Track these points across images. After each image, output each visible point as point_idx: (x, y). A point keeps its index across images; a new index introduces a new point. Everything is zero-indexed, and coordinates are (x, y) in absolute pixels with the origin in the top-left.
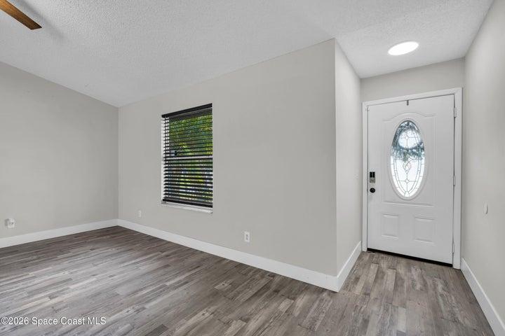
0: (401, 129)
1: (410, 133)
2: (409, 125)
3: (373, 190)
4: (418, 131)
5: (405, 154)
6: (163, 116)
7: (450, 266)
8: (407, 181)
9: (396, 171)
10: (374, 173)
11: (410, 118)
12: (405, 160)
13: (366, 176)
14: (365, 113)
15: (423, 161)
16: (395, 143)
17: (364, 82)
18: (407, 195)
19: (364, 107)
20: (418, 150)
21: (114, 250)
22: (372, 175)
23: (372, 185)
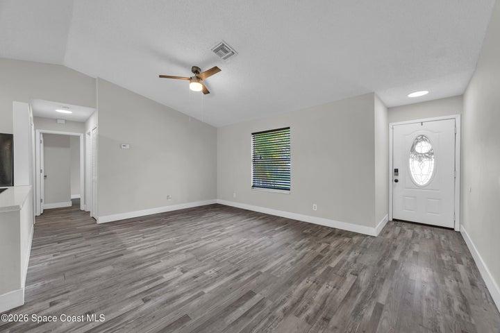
0: (417, 141)
1: (423, 143)
2: (423, 138)
3: (396, 181)
4: (430, 142)
5: (420, 157)
6: (253, 134)
7: (453, 229)
8: (422, 175)
9: (413, 168)
10: (397, 170)
11: (423, 134)
12: (420, 160)
13: (391, 172)
14: (391, 130)
15: (433, 162)
16: (413, 149)
17: (390, 110)
18: (421, 184)
19: (391, 126)
20: (429, 155)
21: (229, 215)
22: (396, 171)
23: (396, 178)
